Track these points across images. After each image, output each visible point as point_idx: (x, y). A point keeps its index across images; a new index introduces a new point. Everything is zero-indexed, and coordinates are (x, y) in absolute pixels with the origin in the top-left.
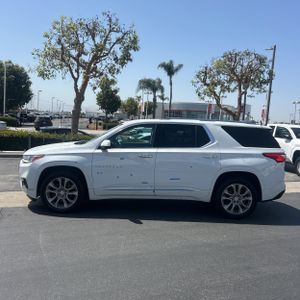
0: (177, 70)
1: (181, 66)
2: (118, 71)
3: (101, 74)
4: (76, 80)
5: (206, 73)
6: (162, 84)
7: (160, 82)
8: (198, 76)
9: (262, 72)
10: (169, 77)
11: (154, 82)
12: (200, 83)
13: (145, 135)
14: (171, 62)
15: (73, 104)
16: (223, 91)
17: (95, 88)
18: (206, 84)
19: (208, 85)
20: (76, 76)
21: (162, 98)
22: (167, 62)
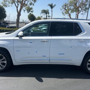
0: (54, 6)
1: (55, 5)
2: (33, 4)
3: (27, 5)
4: (17, 7)
5: (66, 5)
6: (49, 12)
7: (48, 11)
8: (63, 7)
9: (86, 5)
10: (51, 9)
11: (46, 11)
12: (64, 9)
13: (43, 29)
14: (52, 4)
15: (17, 17)
16: (72, 12)
17: (25, 11)
18: (65, 10)
19: (66, 10)
20: (17, 6)
21: (49, 17)
22: (51, 4)
